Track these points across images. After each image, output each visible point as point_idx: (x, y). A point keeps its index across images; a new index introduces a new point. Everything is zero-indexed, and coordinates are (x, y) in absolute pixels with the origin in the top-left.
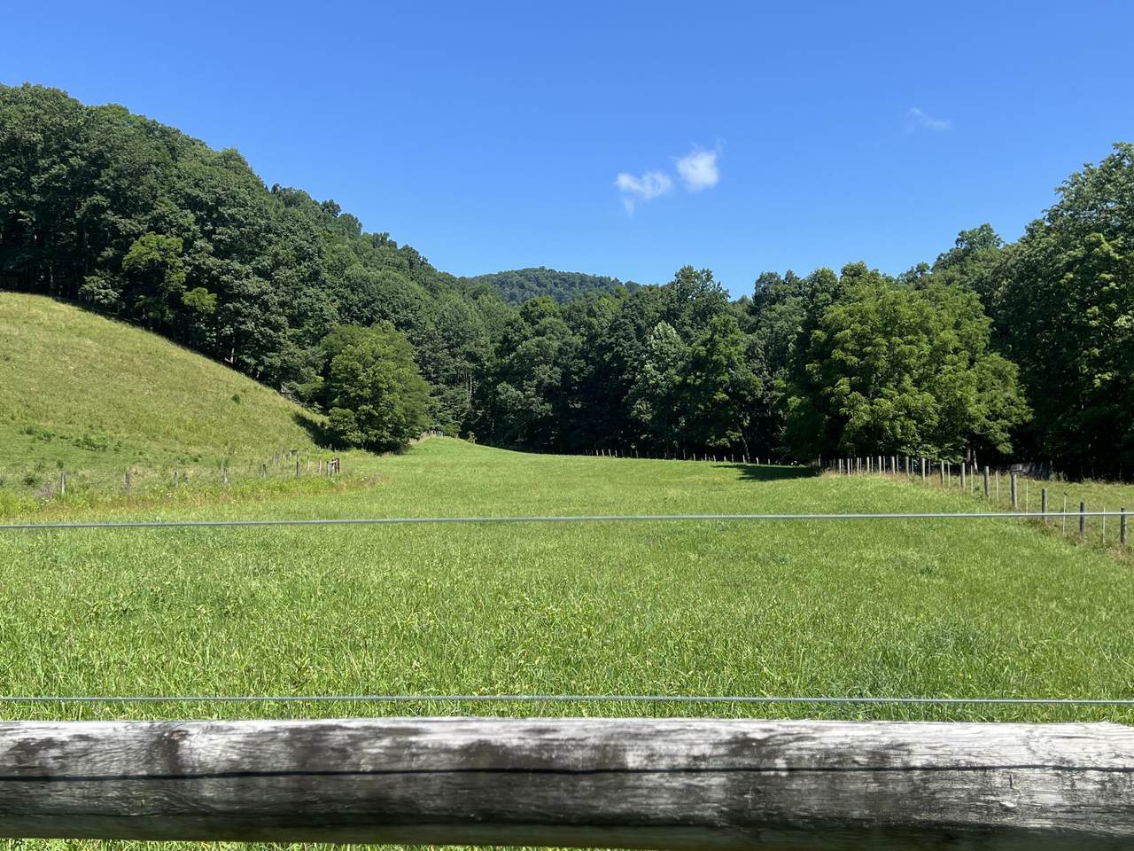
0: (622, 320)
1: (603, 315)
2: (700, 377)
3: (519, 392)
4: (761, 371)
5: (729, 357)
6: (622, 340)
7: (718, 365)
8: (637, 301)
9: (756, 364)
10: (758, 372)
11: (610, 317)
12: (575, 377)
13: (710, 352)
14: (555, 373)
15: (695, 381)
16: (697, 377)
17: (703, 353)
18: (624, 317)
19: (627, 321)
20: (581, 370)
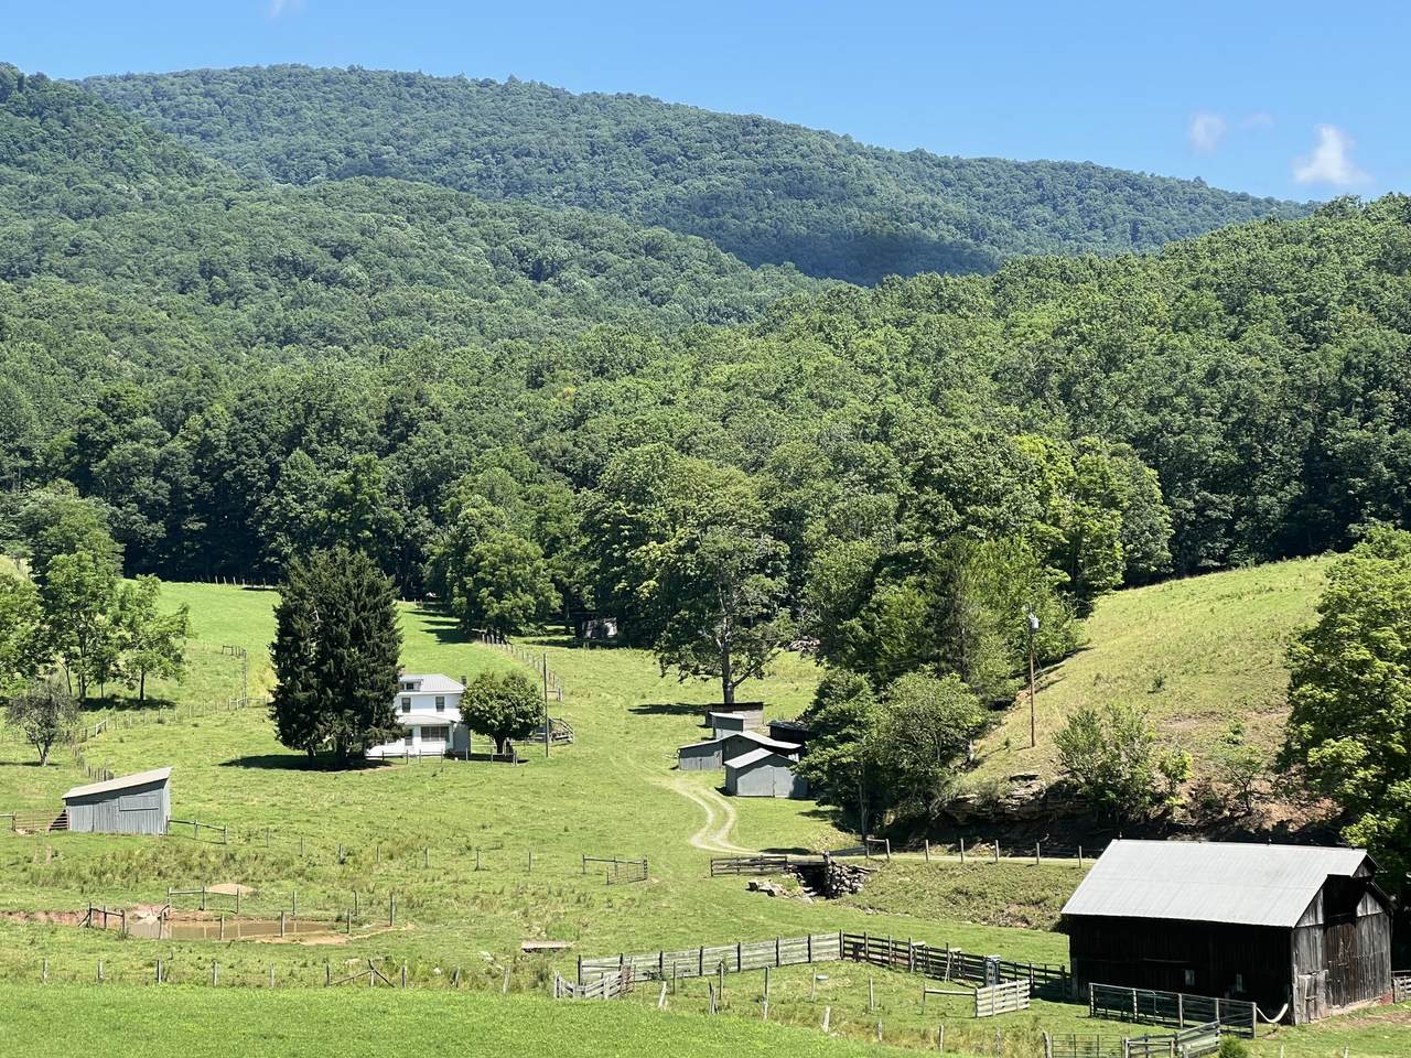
0: (243, 435)
1: (218, 426)
2: (344, 515)
3: (115, 508)
4: (400, 506)
5: (372, 498)
6: (244, 457)
7: (362, 503)
8: (257, 412)
9: (395, 499)
10: (398, 508)
11: (225, 426)
12: (189, 495)
13: (355, 491)
14: (160, 487)
15: (339, 519)
16: (342, 515)
17: (349, 492)
18: (245, 430)
19: (248, 436)
20: (196, 487)
